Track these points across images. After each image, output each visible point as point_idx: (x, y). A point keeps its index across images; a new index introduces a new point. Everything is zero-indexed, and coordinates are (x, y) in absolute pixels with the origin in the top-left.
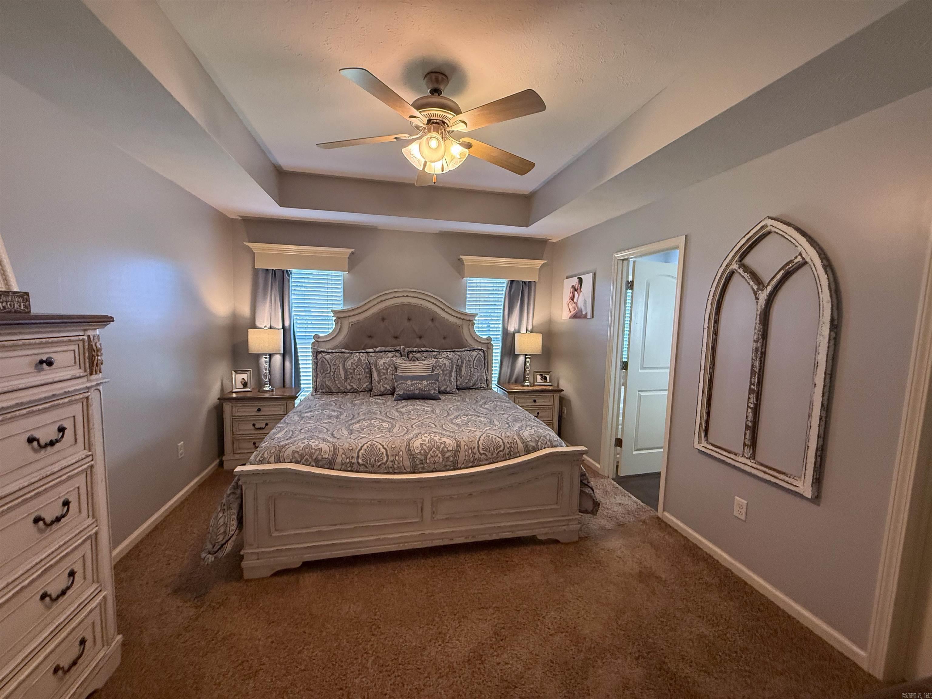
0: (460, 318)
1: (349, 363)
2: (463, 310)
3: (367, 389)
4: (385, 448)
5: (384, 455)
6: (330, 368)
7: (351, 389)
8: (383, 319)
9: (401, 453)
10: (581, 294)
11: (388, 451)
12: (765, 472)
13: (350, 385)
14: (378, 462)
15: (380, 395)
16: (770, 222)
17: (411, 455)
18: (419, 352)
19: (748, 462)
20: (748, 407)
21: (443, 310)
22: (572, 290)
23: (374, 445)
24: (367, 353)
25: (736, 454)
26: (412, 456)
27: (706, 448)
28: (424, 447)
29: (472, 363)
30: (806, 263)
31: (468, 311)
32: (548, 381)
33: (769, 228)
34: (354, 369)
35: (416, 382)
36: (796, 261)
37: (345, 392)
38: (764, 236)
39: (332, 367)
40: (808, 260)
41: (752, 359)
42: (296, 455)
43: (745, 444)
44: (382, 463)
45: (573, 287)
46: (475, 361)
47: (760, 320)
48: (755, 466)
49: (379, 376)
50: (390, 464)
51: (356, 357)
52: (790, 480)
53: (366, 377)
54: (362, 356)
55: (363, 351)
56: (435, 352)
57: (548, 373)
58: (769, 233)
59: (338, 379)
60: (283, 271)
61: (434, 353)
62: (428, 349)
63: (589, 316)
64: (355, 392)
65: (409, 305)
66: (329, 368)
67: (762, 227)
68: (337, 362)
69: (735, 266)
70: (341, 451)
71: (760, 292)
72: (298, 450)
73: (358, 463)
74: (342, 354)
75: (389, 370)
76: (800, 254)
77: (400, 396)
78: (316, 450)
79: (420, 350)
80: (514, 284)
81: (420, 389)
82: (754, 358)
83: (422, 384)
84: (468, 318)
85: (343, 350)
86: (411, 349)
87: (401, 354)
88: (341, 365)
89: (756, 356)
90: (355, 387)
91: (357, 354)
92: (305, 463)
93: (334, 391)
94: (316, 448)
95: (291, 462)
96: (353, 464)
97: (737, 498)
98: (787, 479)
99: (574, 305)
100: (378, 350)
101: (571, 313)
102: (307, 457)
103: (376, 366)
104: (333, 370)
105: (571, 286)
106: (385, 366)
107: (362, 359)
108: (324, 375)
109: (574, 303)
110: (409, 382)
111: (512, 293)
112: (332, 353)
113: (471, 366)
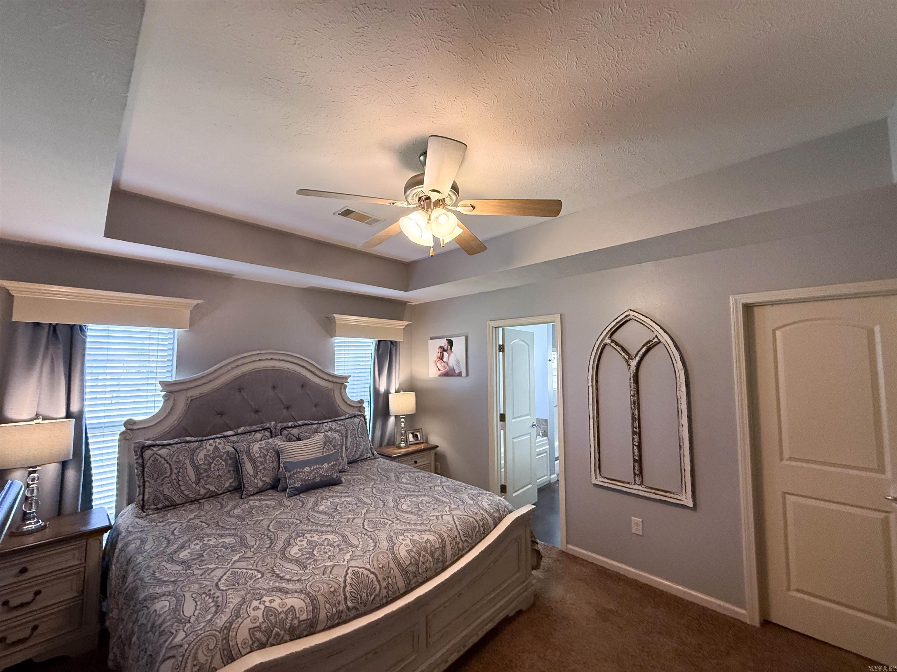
0: (332, 382)
1: (201, 455)
2: (331, 372)
3: (230, 489)
4: (372, 573)
5: (376, 583)
6: (171, 469)
7: (207, 493)
8: (240, 390)
9: (392, 571)
10: (452, 355)
11: (378, 575)
12: (656, 494)
13: (205, 488)
14: (371, 596)
15: (257, 493)
16: (632, 313)
17: (404, 569)
18: (295, 427)
19: (639, 487)
20: (633, 445)
21: (314, 374)
22: (440, 350)
23: (358, 572)
24: (225, 437)
25: (629, 483)
26: (404, 572)
27: (603, 482)
28: (413, 554)
29: (356, 432)
30: (660, 342)
31: (336, 373)
32: (419, 439)
33: (630, 317)
34: (210, 464)
35: (315, 467)
36: (654, 341)
37: (196, 500)
38: (627, 321)
39: (174, 467)
40: (662, 340)
41: (632, 409)
42: (258, 635)
43: (635, 474)
44: (376, 596)
45: (440, 347)
46: (359, 429)
47: (633, 380)
48: (647, 490)
49: (255, 468)
50: (384, 593)
51: (209, 446)
52: (675, 496)
53: (229, 471)
54: (220, 443)
55: (219, 436)
56: (314, 424)
57: (418, 430)
58: (630, 319)
59: (186, 482)
60: (72, 327)
61: (315, 426)
62: (306, 422)
63: (464, 374)
64: (213, 496)
65: (274, 370)
66: (168, 470)
67: (626, 316)
68: (180, 457)
69: (608, 341)
70: (322, 599)
71: (631, 360)
72: (258, 624)
73: (348, 608)
74: (187, 445)
75: (268, 457)
76: (656, 337)
77: (296, 489)
78: (286, 613)
79: (297, 425)
80: (382, 343)
81: (321, 476)
82: (633, 408)
83: (323, 468)
84: (340, 381)
85: (188, 438)
86: (285, 425)
87: (271, 432)
88: (187, 461)
89: (634, 407)
90: (212, 488)
91: (211, 441)
92: (275, 643)
93: (178, 502)
94: (285, 610)
95: (251, 651)
96: (342, 611)
97: (633, 518)
98: (672, 496)
99: (443, 364)
100: (240, 430)
101: (441, 372)
102: (276, 629)
103: (248, 454)
104: (176, 471)
105: (438, 347)
106: (261, 452)
107: (220, 446)
108: (159, 481)
109: (444, 362)
110: (307, 469)
111: (380, 352)
112: (170, 445)
113: (356, 436)
